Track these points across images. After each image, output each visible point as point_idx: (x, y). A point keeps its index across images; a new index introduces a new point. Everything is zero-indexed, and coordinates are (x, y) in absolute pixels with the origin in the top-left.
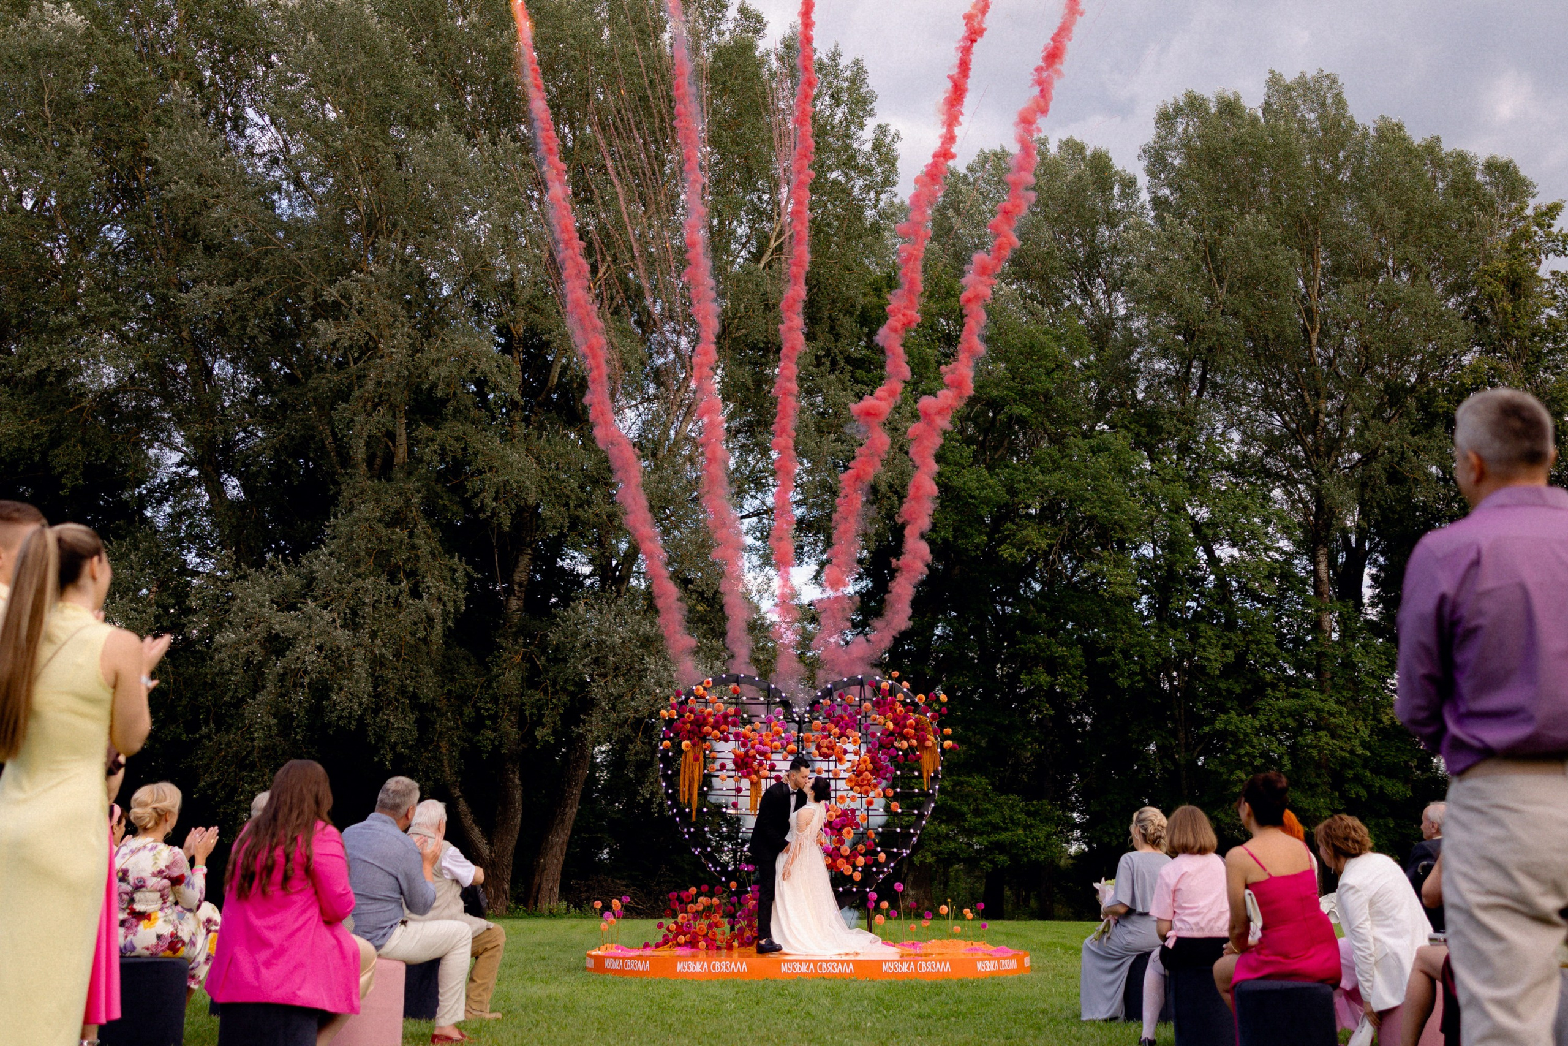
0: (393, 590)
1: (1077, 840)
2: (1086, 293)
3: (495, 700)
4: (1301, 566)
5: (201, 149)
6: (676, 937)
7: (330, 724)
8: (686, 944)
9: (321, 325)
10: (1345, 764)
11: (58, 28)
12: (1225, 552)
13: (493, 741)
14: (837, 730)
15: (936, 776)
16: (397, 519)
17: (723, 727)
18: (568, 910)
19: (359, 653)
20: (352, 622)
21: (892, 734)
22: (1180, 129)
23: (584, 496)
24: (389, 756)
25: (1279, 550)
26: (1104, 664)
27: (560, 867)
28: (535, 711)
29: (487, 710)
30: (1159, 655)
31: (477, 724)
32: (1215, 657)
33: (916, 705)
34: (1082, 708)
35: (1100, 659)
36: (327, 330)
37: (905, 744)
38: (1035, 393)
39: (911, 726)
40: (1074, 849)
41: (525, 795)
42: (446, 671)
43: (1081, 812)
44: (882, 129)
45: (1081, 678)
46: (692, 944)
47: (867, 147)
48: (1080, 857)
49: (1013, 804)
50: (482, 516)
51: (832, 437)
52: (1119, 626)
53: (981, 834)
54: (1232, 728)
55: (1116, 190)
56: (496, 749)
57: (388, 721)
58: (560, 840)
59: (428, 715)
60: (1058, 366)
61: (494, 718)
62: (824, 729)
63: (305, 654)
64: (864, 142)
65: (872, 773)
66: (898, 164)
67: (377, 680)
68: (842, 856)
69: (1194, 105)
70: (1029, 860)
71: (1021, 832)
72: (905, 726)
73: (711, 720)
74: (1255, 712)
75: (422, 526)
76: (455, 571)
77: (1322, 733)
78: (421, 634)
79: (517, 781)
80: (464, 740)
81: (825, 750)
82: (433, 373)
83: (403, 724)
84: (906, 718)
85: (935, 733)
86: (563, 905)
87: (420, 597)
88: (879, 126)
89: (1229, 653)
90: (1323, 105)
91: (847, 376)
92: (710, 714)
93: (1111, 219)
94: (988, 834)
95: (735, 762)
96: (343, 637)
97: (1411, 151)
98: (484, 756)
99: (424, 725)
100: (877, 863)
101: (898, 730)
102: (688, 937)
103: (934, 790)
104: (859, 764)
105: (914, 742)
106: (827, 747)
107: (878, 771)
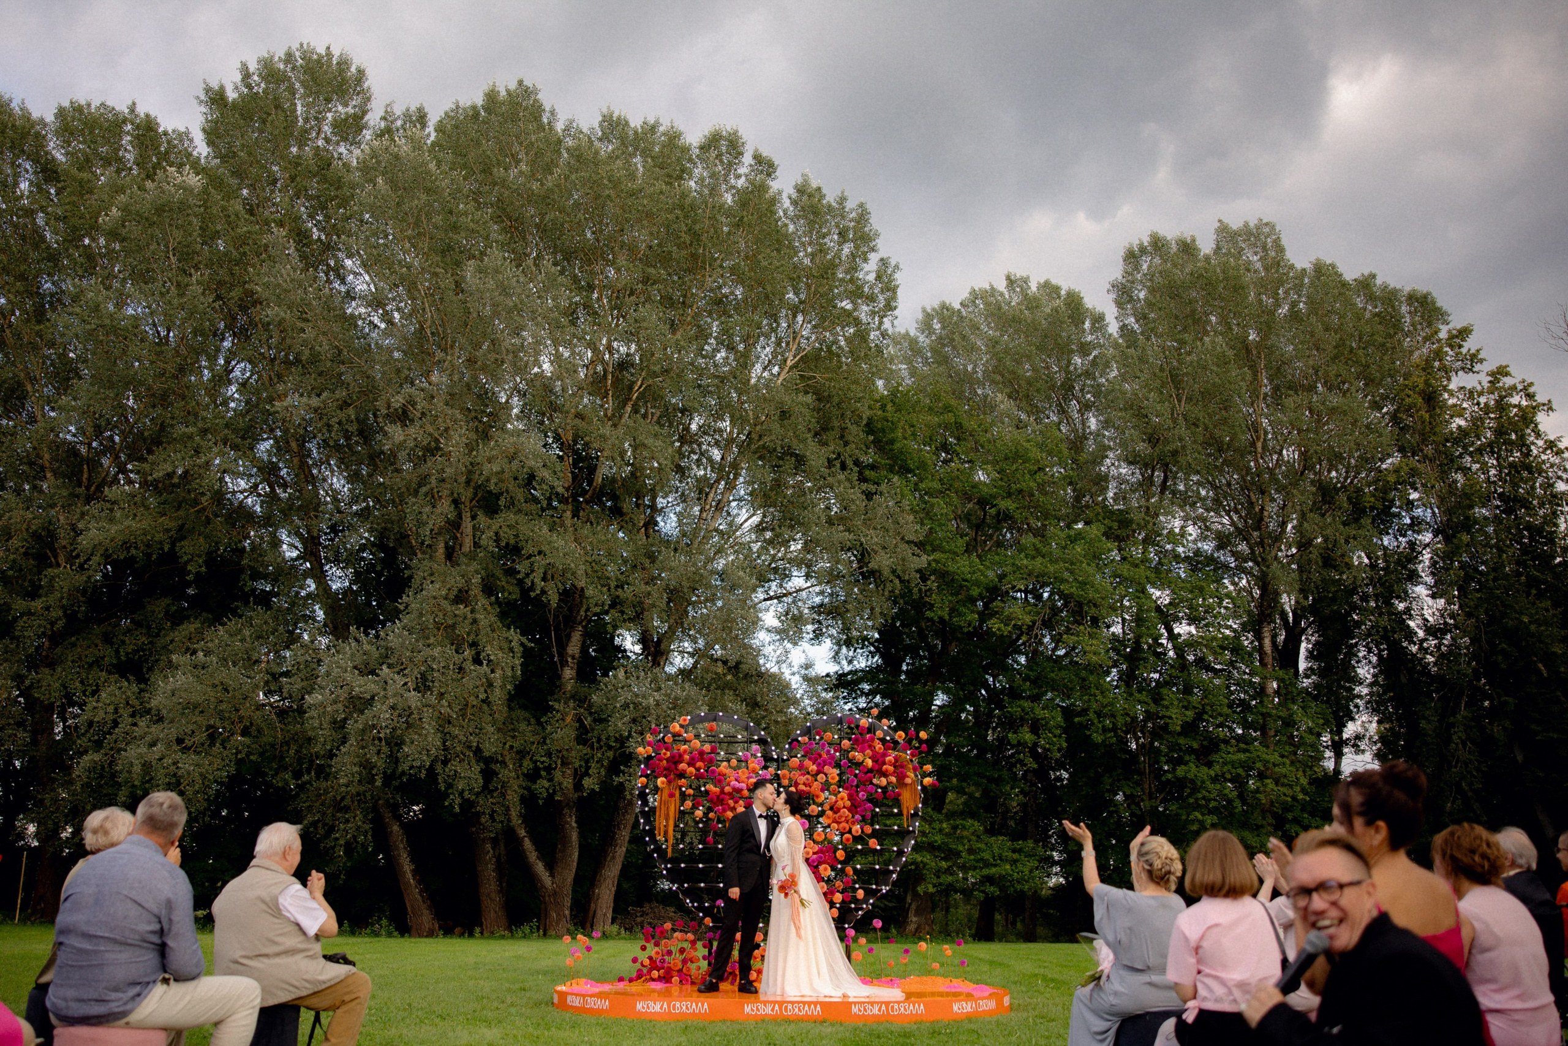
0: (457, 658)
1: (1056, 874)
2: (1063, 411)
3: (549, 754)
4: (1247, 641)
5: (292, 280)
6: (650, 971)
7: (403, 773)
8: (660, 979)
9: (390, 429)
10: (1287, 808)
11: (179, 187)
12: (1183, 629)
13: (547, 790)
14: (814, 768)
15: (916, 813)
16: (461, 597)
17: (699, 764)
18: (619, 934)
19: (427, 713)
20: (423, 685)
21: (870, 771)
22: (1145, 267)
23: (622, 578)
24: (458, 801)
25: (1229, 627)
26: (1080, 723)
27: (612, 897)
28: (583, 763)
29: (542, 763)
30: (1127, 714)
31: (533, 776)
32: (1176, 716)
33: (896, 743)
34: (1061, 766)
35: (1076, 720)
36: (396, 433)
37: (884, 781)
38: (1020, 491)
39: (890, 763)
40: (1053, 881)
41: (581, 835)
42: (507, 728)
43: (1060, 852)
44: (884, 262)
45: (1060, 736)
46: (666, 978)
47: (871, 277)
48: (1058, 888)
49: (1000, 844)
50: (533, 594)
51: (841, 528)
52: (1093, 691)
53: (975, 868)
54: (1191, 776)
55: (1087, 325)
56: (551, 796)
57: (456, 771)
58: (612, 872)
59: (493, 766)
60: (1039, 469)
61: (549, 769)
62: (801, 767)
63: (381, 713)
64: (867, 273)
65: (849, 810)
66: (900, 292)
67: (445, 736)
69: (1158, 244)
70: (1015, 891)
71: (1008, 867)
72: (884, 763)
73: (687, 757)
74: (1209, 765)
75: (482, 601)
76: (511, 641)
77: (1269, 781)
78: (482, 696)
79: (574, 825)
80: (524, 788)
82: (487, 469)
83: (468, 774)
84: (885, 755)
85: (915, 769)
86: (615, 928)
87: (481, 664)
88: (882, 260)
89: (1188, 713)
90: (1264, 248)
91: (855, 476)
92: (685, 751)
93: (1084, 349)
94: (981, 868)
96: (413, 698)
97: (1344, 284)
98: (541, 802)
99: (488, 775)
100: (856, 900)
101: (877, 767)
102: (662, 971)
103: (914, 827)
104: (836, 802)
105: (893, 779)
106: (804, 784)
107: (856, 808)
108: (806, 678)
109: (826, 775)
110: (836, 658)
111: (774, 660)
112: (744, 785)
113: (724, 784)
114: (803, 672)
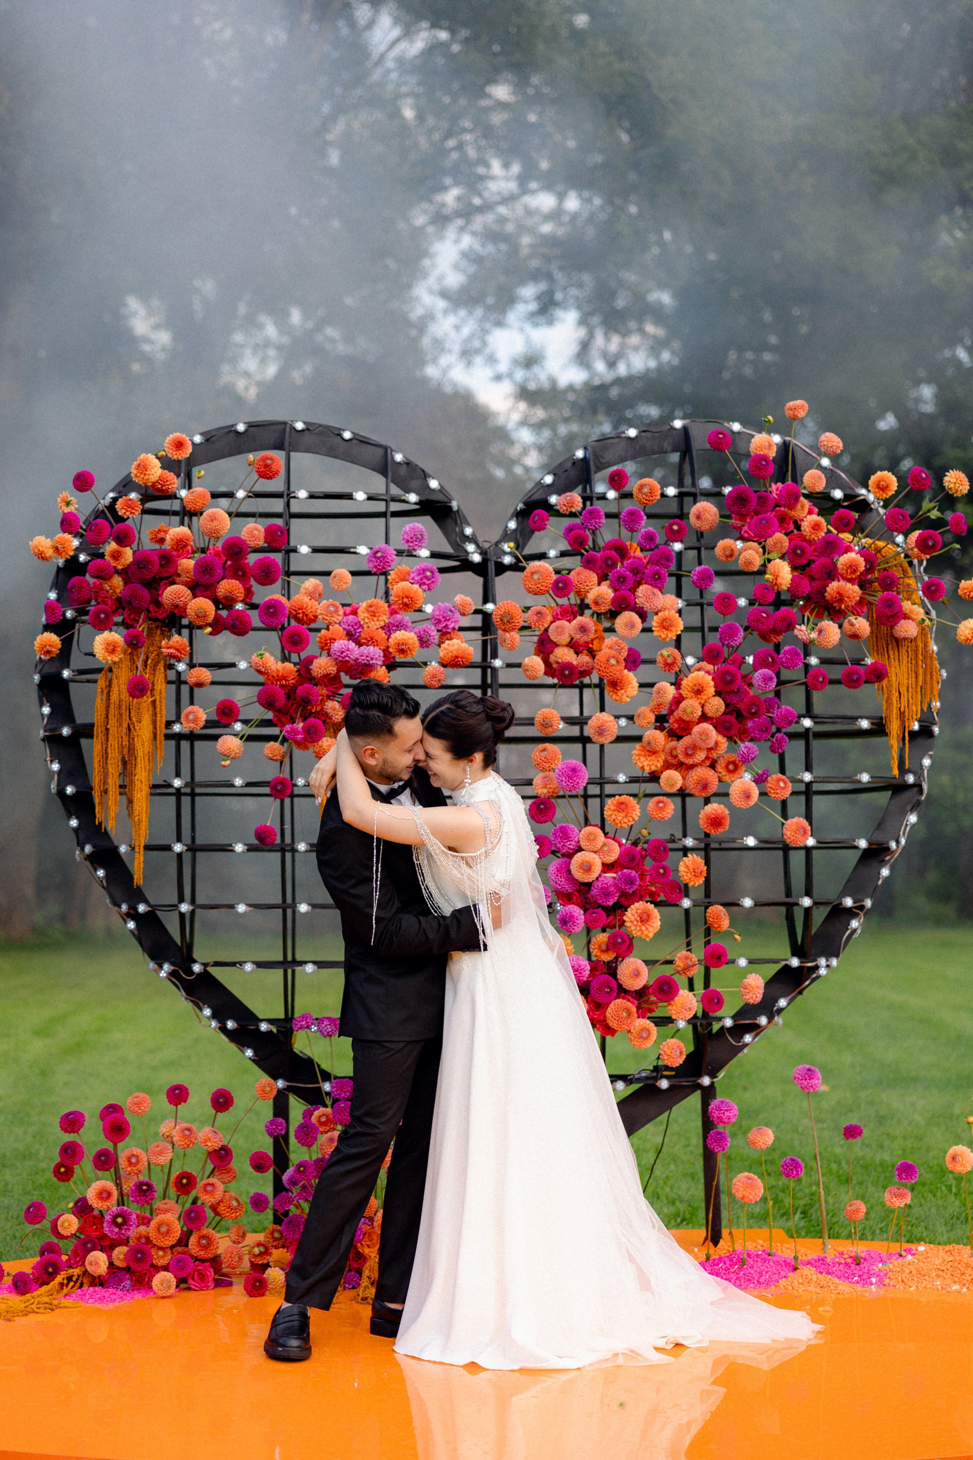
6: (81, 1253)
8: (113, 1277)
14: (605, 592)
15: (926, 732)
17: (228, 586)
21: (787, 598)
33: (865, 508)
37: (832, 631)
39: (851, 574)
46: (134, 1275)
62: (562, 586)
65: (720, 725)
68: (622, 992)
72: (832, 574)
73: (188, 564)
81: (563, 655)
84: (833, 546)
85: (926, 592)
92: (181, 544)
95: (266, 701)
101: (806, 587)
102: (120, 1252)
103: (918, 774)
104: (678, 700)
105: (862, 624)
106: (573, 645)
107: (740, 716)
108: (525, 394)
109: (643, 615)
110: (582, 356)
111: (457, 348)
112: (374, 652)
113: (312, 649)
114: (520, 375)
